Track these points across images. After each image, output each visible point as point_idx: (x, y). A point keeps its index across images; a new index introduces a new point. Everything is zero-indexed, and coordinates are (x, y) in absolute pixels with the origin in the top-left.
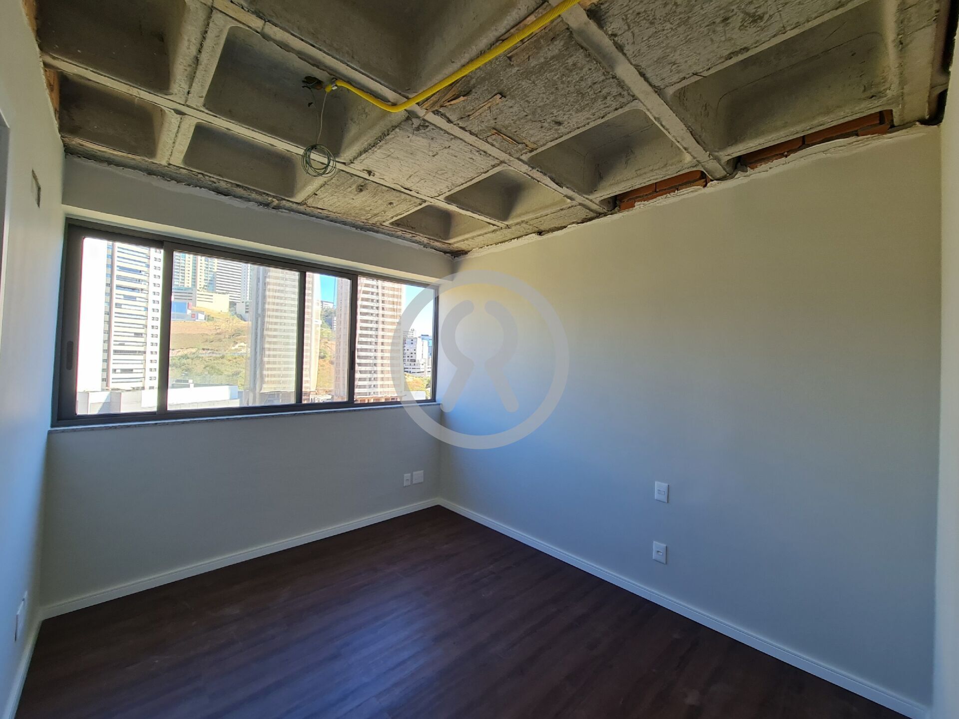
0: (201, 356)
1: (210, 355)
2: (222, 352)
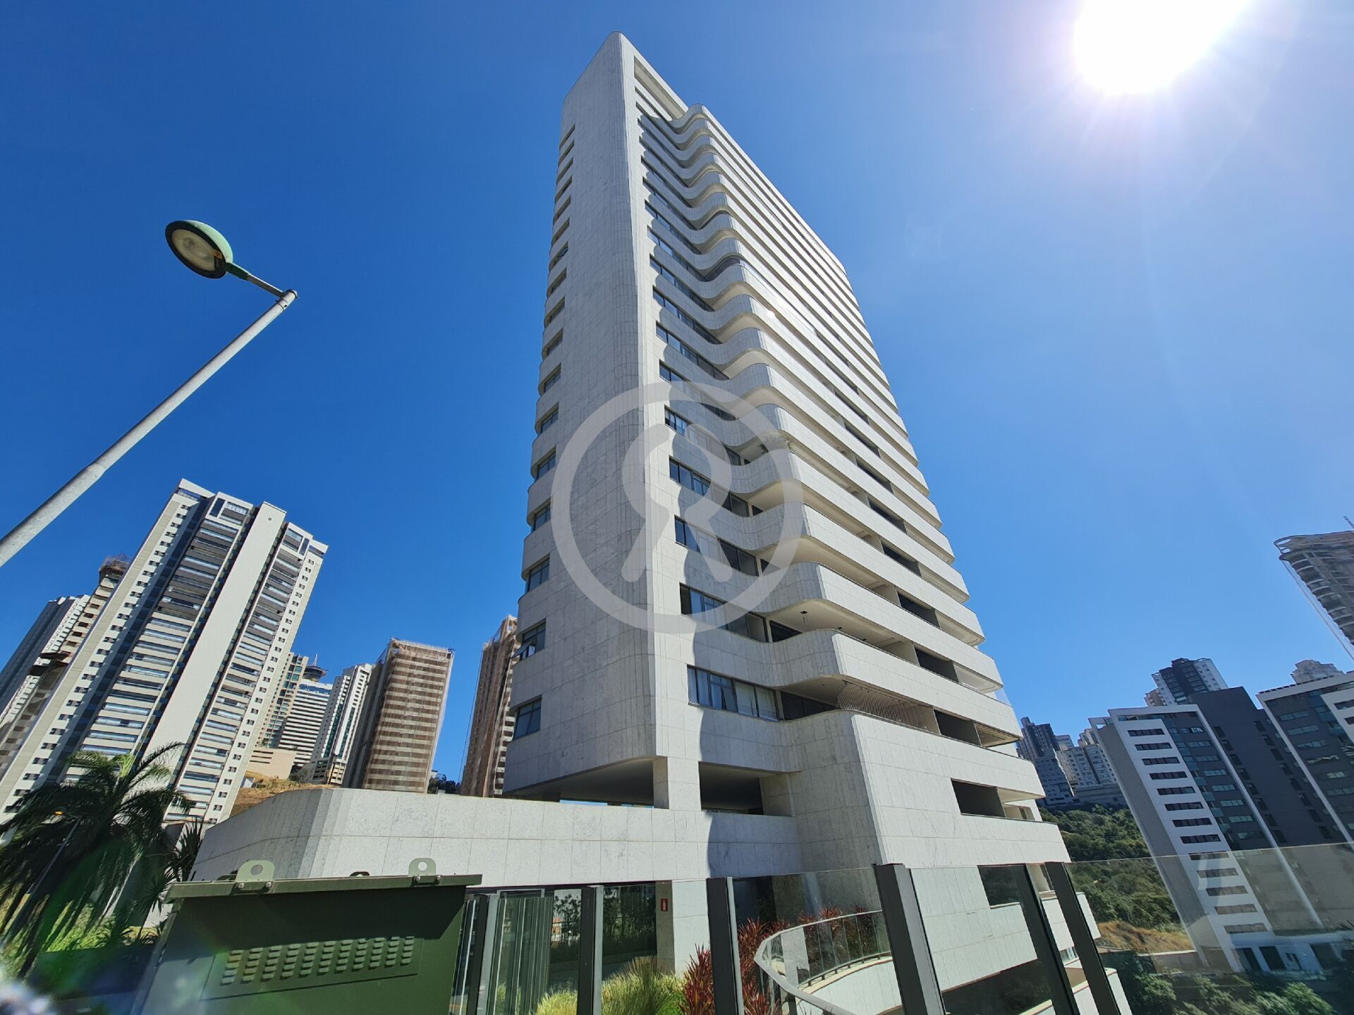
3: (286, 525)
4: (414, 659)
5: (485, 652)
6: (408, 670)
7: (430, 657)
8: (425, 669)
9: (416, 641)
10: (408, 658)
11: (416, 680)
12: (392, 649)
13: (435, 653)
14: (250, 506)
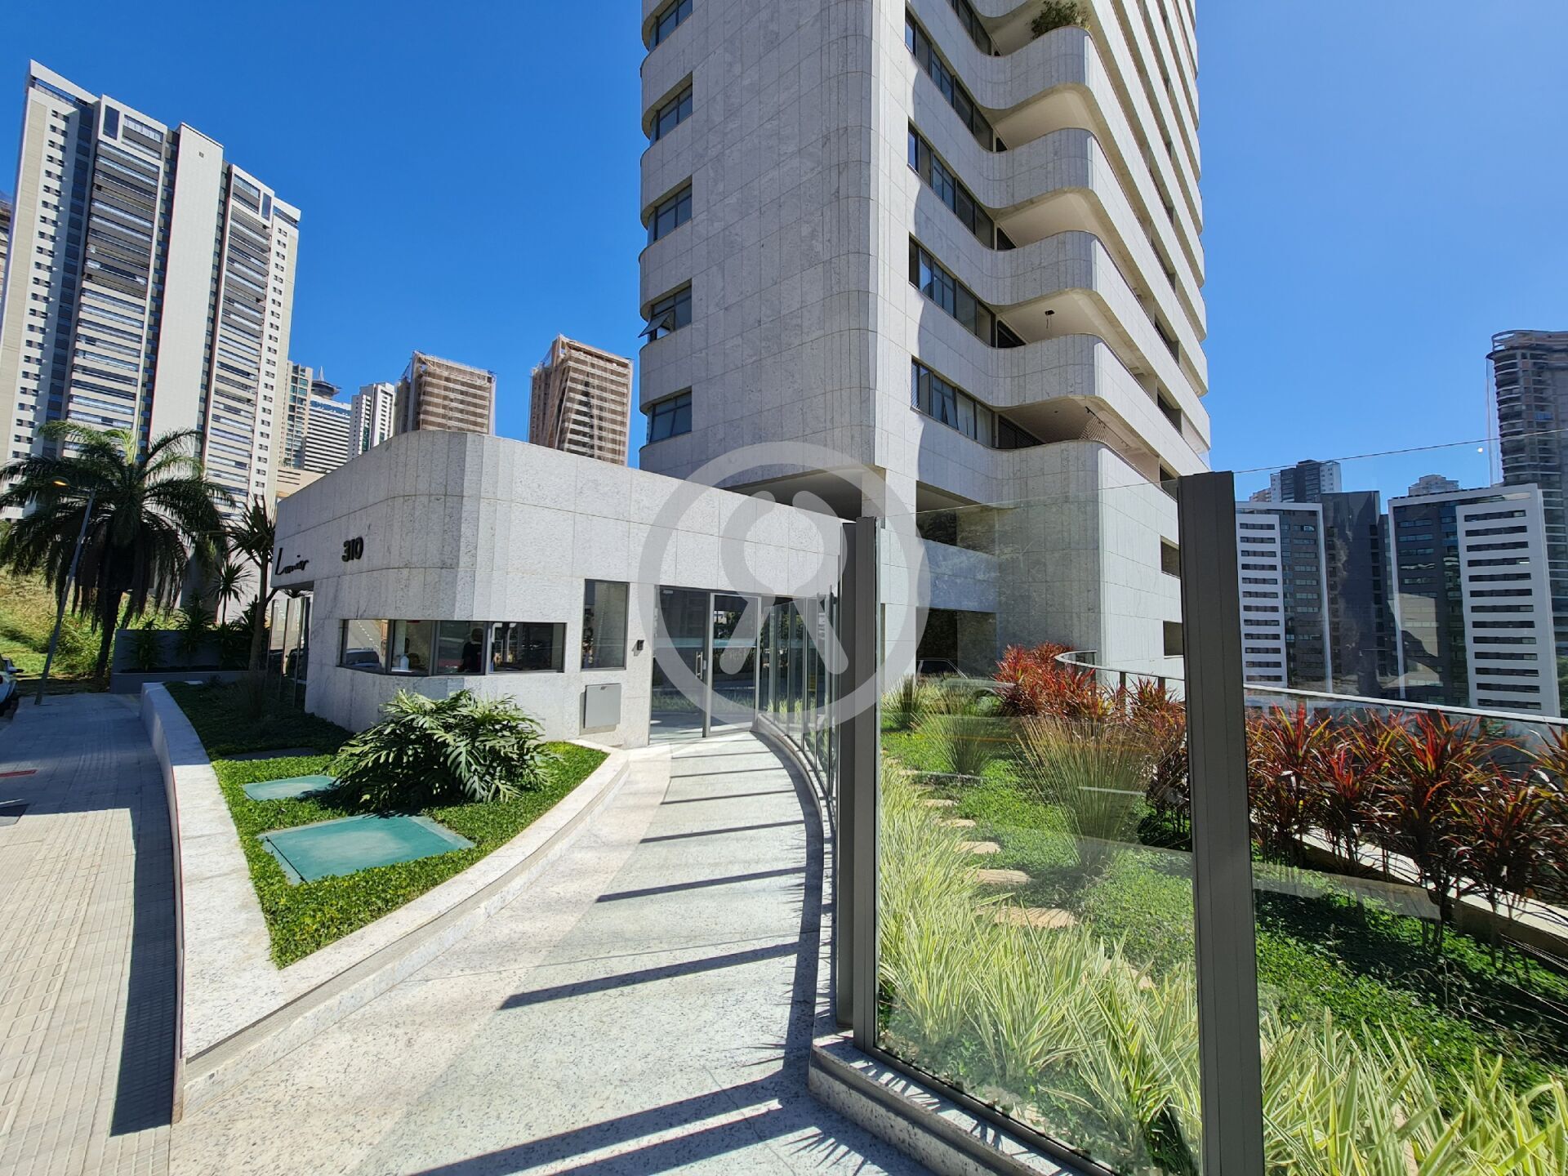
3: (229, 169)
4: (447, 379)
5: (534, 379)
6: (443, 393)
7: (466, 379)
8: (462, 393)
9: (448, 358)
10: (440, 377)
11: (454, 405)
12: (417, 365)
13: (472, 374)
14: (164, 129)
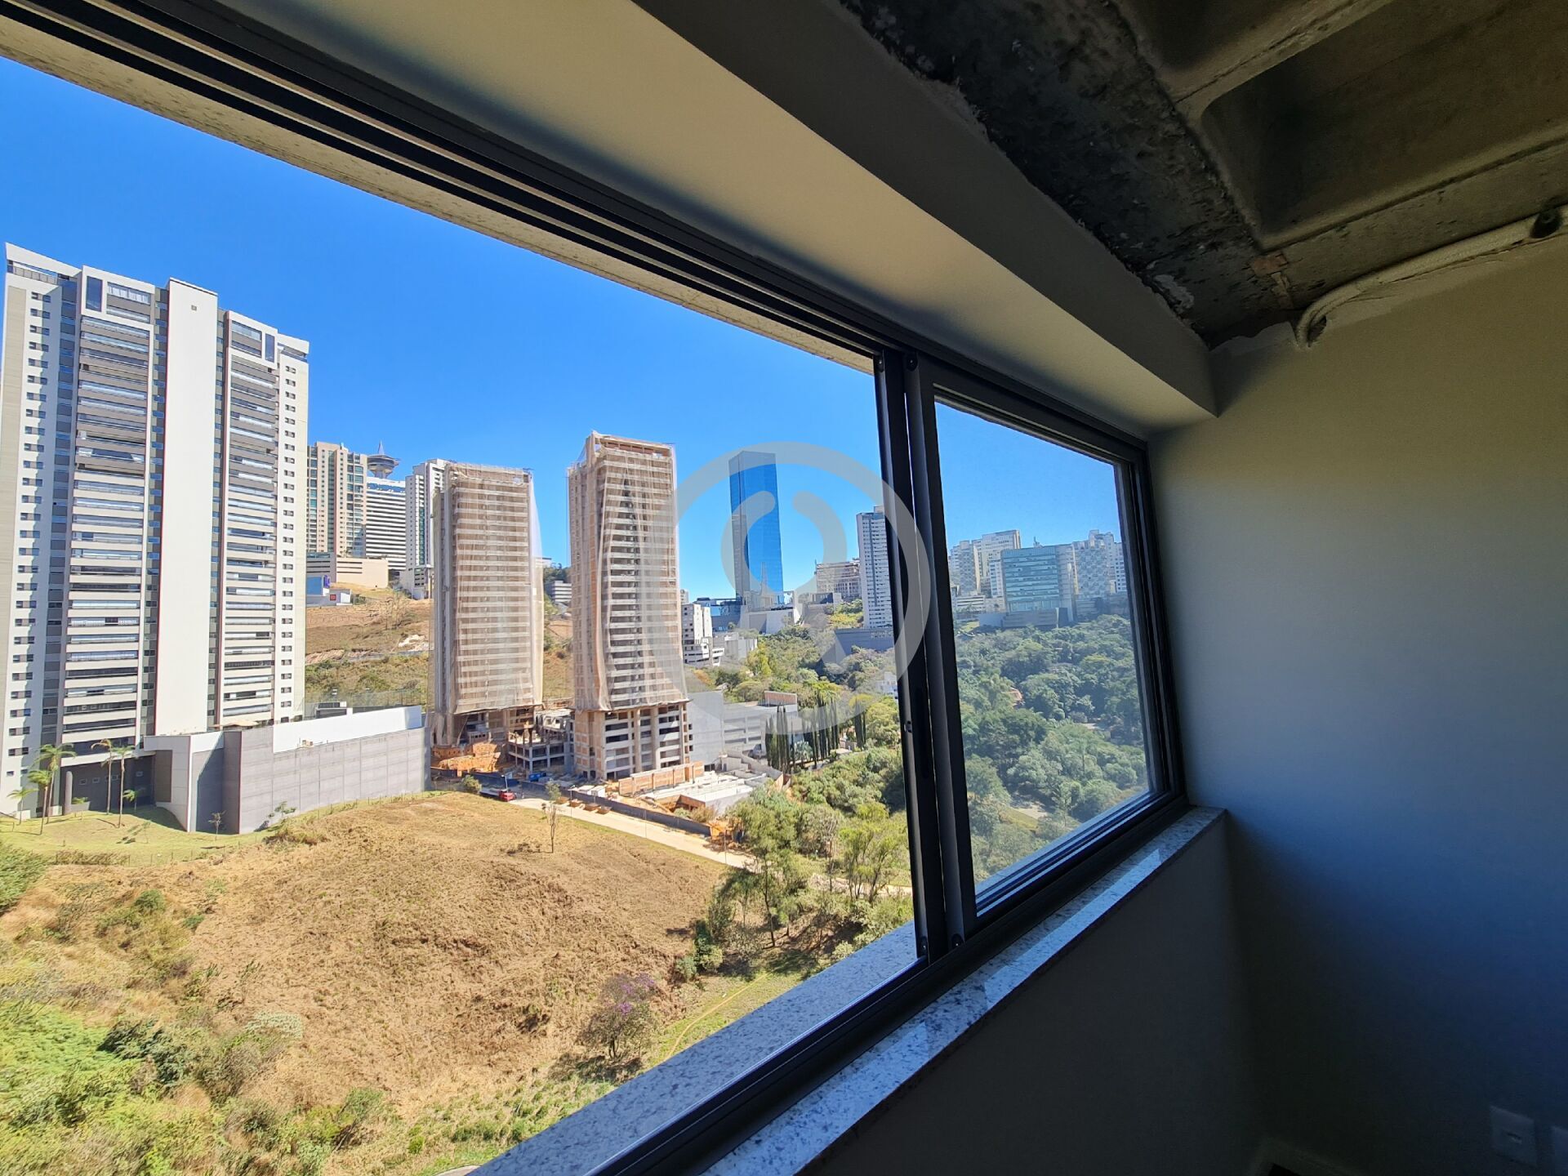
0: (349, 661)
1: (365, 659)
2: (386, 653)
3: (226, 316)
4: (482, 486)
5: (571, 479)
6: (477, 501)
7: (502, 482)
8: (498, 498)
9: (478, 461)
10: (473, 486)
11: (490, 512)
13: (506, 475)
14: (150, 288)
